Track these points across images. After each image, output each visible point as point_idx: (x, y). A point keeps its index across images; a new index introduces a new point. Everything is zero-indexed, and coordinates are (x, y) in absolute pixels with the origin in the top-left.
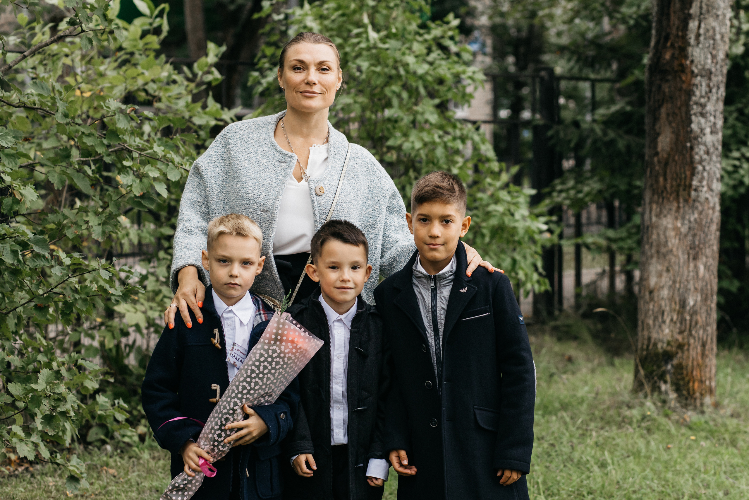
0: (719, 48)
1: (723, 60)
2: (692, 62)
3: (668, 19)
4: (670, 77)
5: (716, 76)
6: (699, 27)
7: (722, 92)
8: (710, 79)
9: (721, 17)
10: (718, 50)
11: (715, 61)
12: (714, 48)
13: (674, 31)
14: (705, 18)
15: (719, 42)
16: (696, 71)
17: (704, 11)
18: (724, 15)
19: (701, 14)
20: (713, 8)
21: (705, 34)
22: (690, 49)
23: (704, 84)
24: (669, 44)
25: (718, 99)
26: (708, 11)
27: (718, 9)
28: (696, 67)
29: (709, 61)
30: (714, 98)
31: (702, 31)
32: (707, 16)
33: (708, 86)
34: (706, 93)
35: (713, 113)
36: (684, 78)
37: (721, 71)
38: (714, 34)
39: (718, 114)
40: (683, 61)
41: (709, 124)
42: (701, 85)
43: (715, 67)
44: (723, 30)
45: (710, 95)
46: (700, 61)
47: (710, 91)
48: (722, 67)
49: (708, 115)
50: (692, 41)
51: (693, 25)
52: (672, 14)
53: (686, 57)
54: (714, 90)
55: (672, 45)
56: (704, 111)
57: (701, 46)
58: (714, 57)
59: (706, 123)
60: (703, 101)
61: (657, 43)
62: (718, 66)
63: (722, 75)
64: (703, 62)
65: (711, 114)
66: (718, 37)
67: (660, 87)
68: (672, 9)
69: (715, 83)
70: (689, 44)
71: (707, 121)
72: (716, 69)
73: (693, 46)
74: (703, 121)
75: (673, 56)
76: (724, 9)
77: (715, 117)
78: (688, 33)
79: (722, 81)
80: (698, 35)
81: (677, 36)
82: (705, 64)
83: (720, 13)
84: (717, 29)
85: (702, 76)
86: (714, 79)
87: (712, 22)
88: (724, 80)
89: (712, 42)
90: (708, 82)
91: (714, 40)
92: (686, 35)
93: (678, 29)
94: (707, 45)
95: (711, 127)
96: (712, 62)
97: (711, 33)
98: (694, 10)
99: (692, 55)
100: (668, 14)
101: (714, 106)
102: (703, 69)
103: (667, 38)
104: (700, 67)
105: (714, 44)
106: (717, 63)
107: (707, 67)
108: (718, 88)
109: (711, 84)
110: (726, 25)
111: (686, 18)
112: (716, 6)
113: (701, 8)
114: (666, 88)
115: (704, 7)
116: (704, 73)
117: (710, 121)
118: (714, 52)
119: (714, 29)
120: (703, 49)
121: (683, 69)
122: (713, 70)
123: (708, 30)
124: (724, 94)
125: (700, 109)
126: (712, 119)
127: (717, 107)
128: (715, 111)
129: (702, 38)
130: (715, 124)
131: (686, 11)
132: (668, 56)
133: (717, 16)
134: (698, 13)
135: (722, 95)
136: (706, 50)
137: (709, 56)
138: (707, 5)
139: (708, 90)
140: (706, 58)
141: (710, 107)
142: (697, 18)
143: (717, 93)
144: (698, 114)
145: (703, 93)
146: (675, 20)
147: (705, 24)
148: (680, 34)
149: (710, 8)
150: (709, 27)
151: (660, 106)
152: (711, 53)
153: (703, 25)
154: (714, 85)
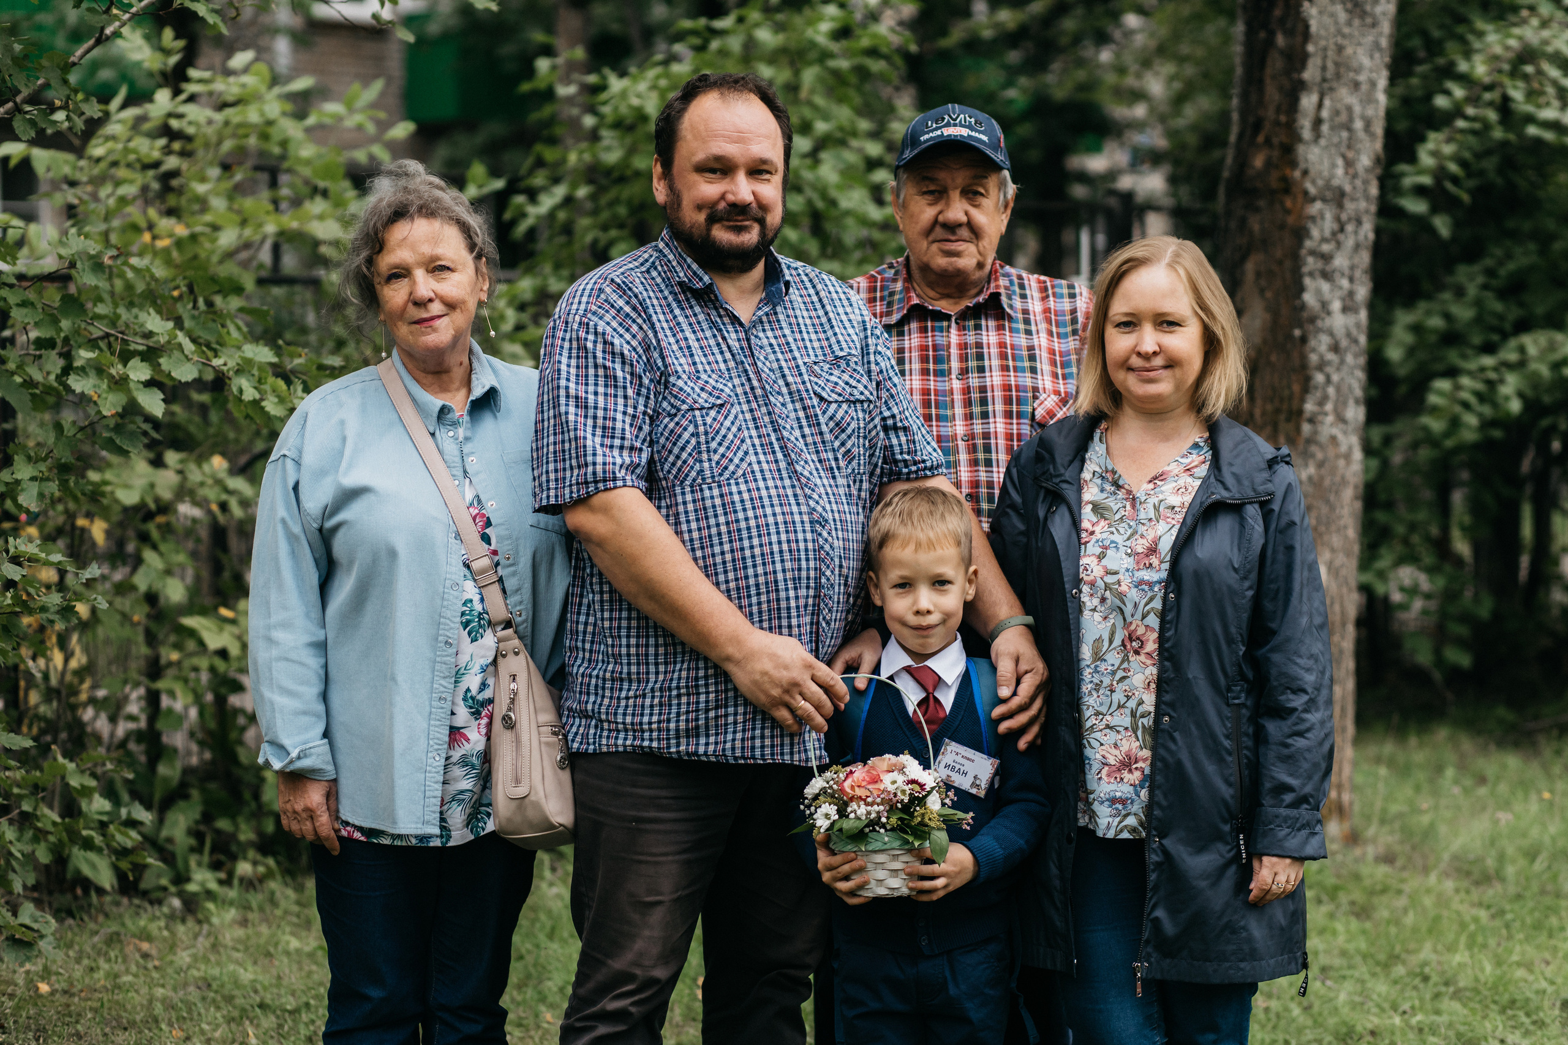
0: (1359, 146)
1: (1368, 170)
2: (1305, 173)
3: (1261, 91)
4: (1262, 203)
5: (1353, 199)
6: (1320, 105)
7: (1367, 230)
8: (1340, 206)
9: (1364, 87)
10: (1358, 152)
11: (1351, 171)
12: (1349, 147)
13: (1270, 113)
14: (1331, 89)
15: (1361, 135)
16: (1312, 190)
17: (1329, 75)
18: (1373, 84)
19: (1324, 80)
20: (1349, 68)
21: (1332, 119)
22: (1301, 149)
23: (1328, 216)
24: (1260, 139)
25: (1357, 247)
26: (1338, 76)
27: (1358, 70)
28: (1313, 182)
29: (1340, 171)
30: (1350, 242)
31: (1325, 114)
32: (1335, 84)
33: (1338, 219)
34: (1334, 234)
35: (1347, 272)
36: (1288, 203)
37: (1365, 190)
38: (1351, 119)
39: (1358, 274)
40: (1288, 172)
41: (1338, 293)
42: (1323, 218)
43: (1352, 183)
44: (1370, 112)
45: (1341, 237)
46: (1320, 173)
47: (1342, 230)
48: (1366, 182)
49: (1337, 275)
50: (1307, 134)
51: (1308, 102)
52: (1268, 81)
53: (1294, 164)
54: (1350, 228)
55: (1268, 142)
56: (1328, 268)
57: (1323, 142)
58: (1349, 164)
59: (1332, 291)
60: (1326, 248)
61: (1241, 136)
62: (1358, 183)
63: (1367, 198)
64: (1326, 174)
65: (1343, 275)
66: (1358, 125)
67: (1243, 223)
68: (1269, 71)
69: (1353, 214)
70: (1299, 139)
71: (1335, 287)
72: (1354, 188)
73: (1307, 143)
74: (1325, 287)
75: (1269, 164)
76: (1371, 71)
77: (1351, 280)
78: (1299, 116)
79: (1367, 212)
80: (1318, 122)
81: (1277, 123)
82: (1332, 176)
83: (1362, 78)
84: (1357, 109)
85: (1324, 200)
86: (1350, 206)
87: (1345, 96)
88: (1373, 208)
89: (1345, 134)
90: (1335, 210)
91: (1349, 129)
92: (1294, 121)
93: (1278, 110)
94: (1335, 140)
95: (1343, 299)
96: (1346, 173)
97: (1343, 117)
98: (1310, 74)
99: (1306, 160)
100: (1261, 82)
101: (1351, 258)
102: (1328, 186)
103: (1257, 126)
104: (1320, 182)
105: (1350, 139)
106: (1355, 176)
107: (1336, 182)
108: (1359, 222)
109: (1344, 217)
110: (1377, 101)
111: (1297, 88)
112: (1355, 64)
113: (1324, 68)
114: (1255, 224)
115: (1330, 65)
116: (1329, 195)
117: (1341, 288)
118: (1350, 155)
119: (1349, 109)
120: (1326, 147)
121: (1287, 187)
122: (1348, 188)
123: (1337, 113)
124: (1371, 236)
125: (1320, 265)
126: (1345, 283)
127: (1356, 260)
128: (1352, 268)
129: (1325, 128)
130: (1351, 294)
131: (1295, 76)
132: (1258, 162)
133: (1356, 85)
134: (1318, 79)
135: (1366, 237)
136: (1333, 150)
137: (1340, 162)
138: (1337, 64)
139: (1336, 227)
140: (1334, 166)
141: (1340, 261)
142: (1316, 88)
143: (1356, 233)
144: (1317, 273)
145: (1327, 233)
146: (1272, 93)
147: (1332, 100)
148: (1283, 118)
149: (1342, 70)
150: (1339, 106)
151: (1244, 259)
152: (1344, 157)
153: (1327, 102)
154: (1350, 219)
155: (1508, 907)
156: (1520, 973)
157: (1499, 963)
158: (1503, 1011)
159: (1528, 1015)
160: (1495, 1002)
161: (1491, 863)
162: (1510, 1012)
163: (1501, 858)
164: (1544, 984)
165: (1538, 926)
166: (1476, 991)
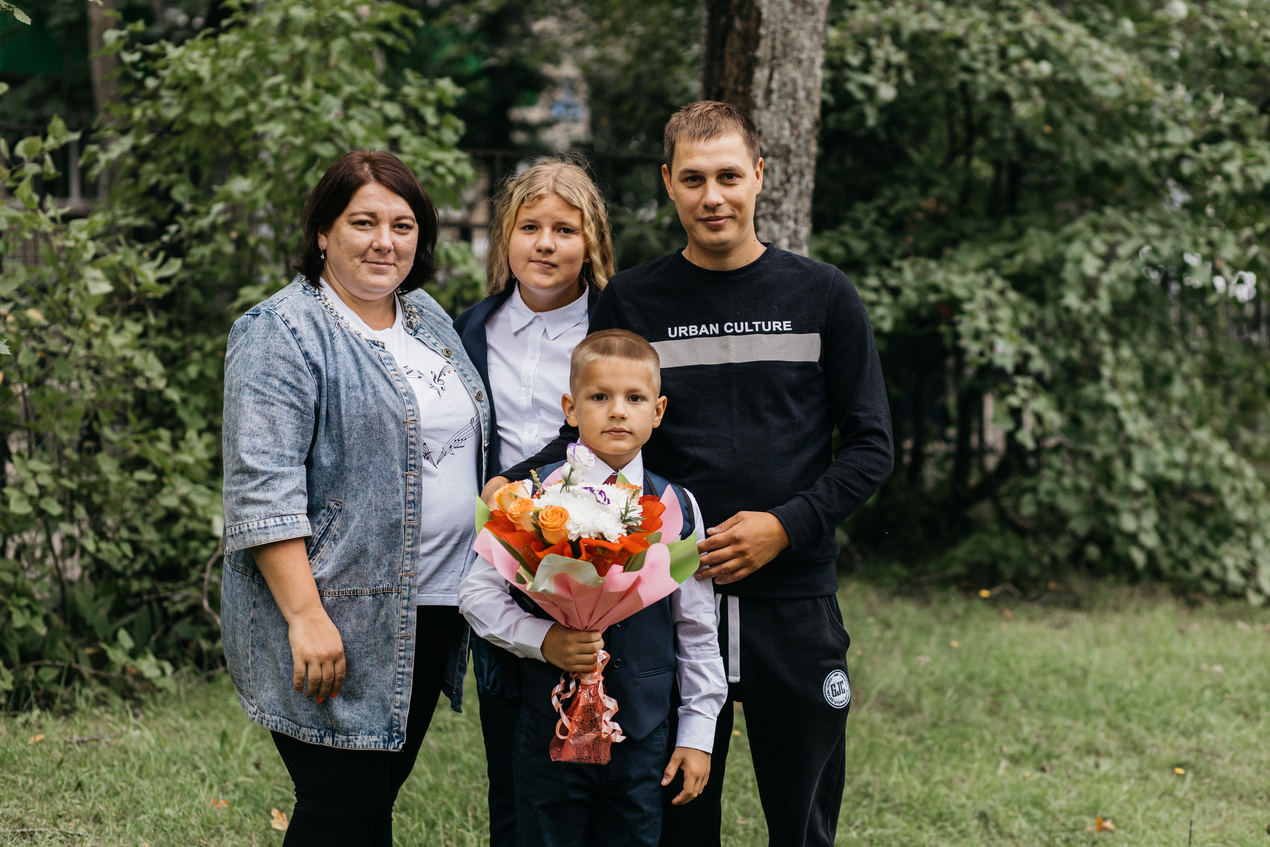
0: (801, 112)
1: (809, 132)
3: (722, 66)
5: (797, 156)
6: (770, 78)
7: (808, 181)
8: (787, 161)
9: (806, 64)
10: (801, 117)
11: (796, 132)
12: (794, 113)
13: (730, 85)
14: (780, 65)
15: (803, 103)
17: (778, 53)
18: (812, 61)
19: (774, 57)
20: (794, 48)
21: (780, 90)
23: (778, 169)
25: (801, 194)
26: (785, 54)
27: (801, 50)
28: (765, 141)
29: (787, 133)
30: (795, 191)
31: (774, 85)
32: (782, 61)
33: (785, 172)
34: (782, 184)
35: (793, 215)
37: (807, 149)
38: (795, 90)
39: (801, 216)
41: (786, 233)
42: (773, 171)
43: (796, 142)
44: (810, 84)
45: (788, 186)
46: (771, 133)
47: (789, 180)
48: (807, 142)
49: (785, 218)
50: (760, 101)
51: (761, 75)
52: (728, 58)
54: (795, 179)
56: (778, 212)
57: (773, 108)
58: (794, 126)
59: (780, 231)
60: (776, 195)
62: (801, 141)
63: (808, 155)
64: (775, 135)
65: (789, 217)
66: (801, 94)
68: (728, 50)
69: (796, 167)
70: (754, 106)
71: (783, 227)
72: (798, 146)
73: (760, 109)
74: (776, 227)
76: (811, 50)
77: (796, 221)
78: (753, 87)
79: (808, 165)
80: (769, 92)
81: (736, 92)
82: (781, 136)
83: (804, 56)
84: (800, 82)
85: (774, 156)
86: (795, 161)
87: (791, 71)
88: (813, 163)
89: (790, 102)
90: (783, 165)
91: (794, 98)
92: (750, 91)
93: (736, 82)
94: (783, 107)
95: (789, 237)
96: (792, 134)
97: (789, 88)
98: (762, 52)
99: (760, 123)
100: (722, 58)
101: (795, 204)
102: (777, 145)
103: (720, 95)
104: (771, 142)
105: (794, 106)
106: (798, 136)
107: (783, 141)
108: (802, 175)
109: (790, 170)
110: (815, 76)
111: (751, 64)
112: (798, 45)
113: (773, 48)
115: (779, 46)
116: (778, 151)
117: (788, 228)
118: (795, 119)
119: (794, 81)
120: (776, 113)
122: (793, 146)
123: (784, 84)
124: (812, 185)
125: (771, 209)
126: (791, 224)
127: (800, 206)
128: (797, 211)
129: (774, 97)
130: (796, 233)
131: (750, 54)
133: (800, 62)
134: (769, 56)
135: (807, 187)
136: (781, 115)
137: (787, 125)
138: (784, 45)
139: (784, 178)
140: (782, 128)
141: (787, 206)
142: (767, 65)
143: (800, 183)
144: (769, 217)
145: (777, 183)
146: (732, 68)
147: (780, 74)
148: (740, 89)
149: (788, 50)
150: (786, 79)
152: (790, 120)
153: (776, 76)
154: (795, 172)
155: (927, 734)
156: (943, 790)
157: (925, 782)
158: (933, 823)
159: (954, 825)
160: (925, 815)
161: (910, 698)
162: (939, 824)
163: (919, 694)
164: (963, 800)
165: (952, 750)
166: (910, 807)
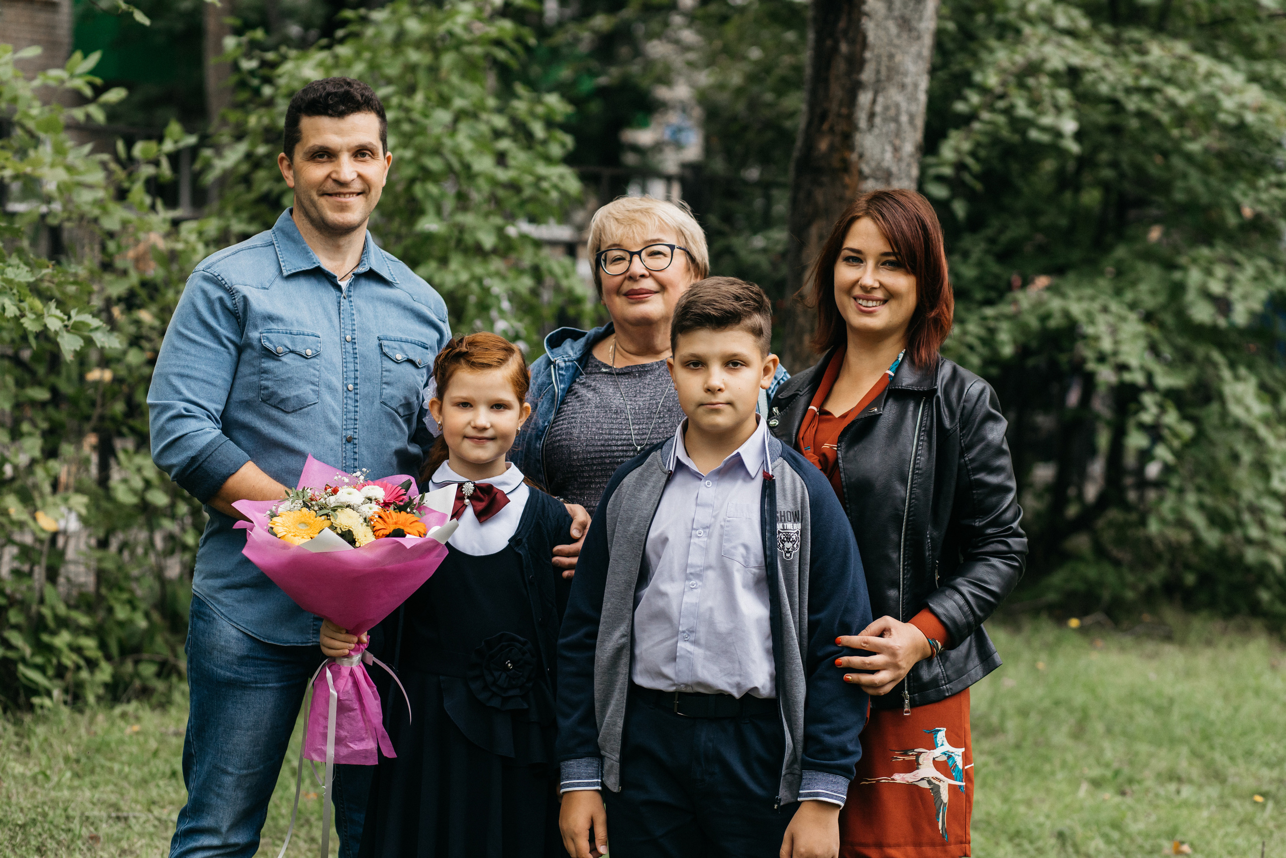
0: (904, 135)
1: (912, 156)
2: (861, 156)
3: (827, 88)
4: (825, 179)
5: (898, 179)
6: (874, 102)
9: (910, 88)
10: (903, 140)
11: (897, 155)
12: (896, 136)
13: (834, 107)
14: (884, 89)
15: (906, 126)
16: (866, 169)
17: (882, 77)
18: (916, 86)
19: (878, 81)
20: (898, 73)
21: (883, 113)
22: (858, 137)
24: (825, 127)
26: (889, 78)
27: (905, 74)
28: (867, 164)
29: (888, 156)
31: (878, 109)
32: (886, 85)
36: (847, 180)
37: (909, 171)
38: (898, 114)
40: (846, 154)
43: (898, 165)
44: (914, 108)
46: (873, 156)
48: (909, 165)
50: (863, 124)
51: (864, 98)
52: (833, 80)
53: (851, 148)
55: (832, 130)
57: (876, 131)
58: (896, 149)
62: (903, 165)
63: (909, 176)
64: (877, 157)
66: (904, 118)
68: (833, 73)
70: (857, 128)
72: (900, 169)
73: (863, 132)
75: (832, 148)
76: (915, 75)
78: (857, 110)
80: (872, 115)
81: (839, 115)
82: (883, 160)
83: (908, 80)
84: (904, 105)
85: (875, 177)
87: (894, 95)
89: (893, 126)
91: (897, 122)
92: (853, 113)
93: (841, 105)
94: (886, 130)
96: (894, 157)
97: (892, 112)
98: (867, 75)
99: (862, 146)
100: (827, 81)
102: (879, 167)
103: (823, 117)
104: (873, 164)
105: (897, 129)
106: (900, 160)
107: (886, 164)
110: (919, 100)
111: (855, 87)
112: (902, 70)
113: (878, 72)
114: (820, 196)
115: (883, 69)
116: (879, 174)
118: (897, 142)
119: (897, 106)
120: (878, 136)
121: (846, 167)
122: (894, 169)
123: (886, 108)
129: (878, 120)
131: (854, 77)
132: (823, 145)
133: (903, 87)
134: (873, 80)
136: (884, 138)
137: (889, 148)
138: (889, 69)
140: (883, 151)
142: (871, 88)
146: (837, 91)
147: (884, 98)
148: (844, 111)
149: (893, 74)
150: (889, 103)
151: (809, 224)
152: (892, 144)
153: (880, 99)
155: (1009, 754)
156: (1022, 809)
157: (1005, 800)
158: (1011, 839)
159: (1031, 842)
160: (1004, 832)
161: (995, 719)
162: (1017, 841)
163: (1003, 715)
164: (1041, 819)
165: (1035, 771)
166: (989, 823)
